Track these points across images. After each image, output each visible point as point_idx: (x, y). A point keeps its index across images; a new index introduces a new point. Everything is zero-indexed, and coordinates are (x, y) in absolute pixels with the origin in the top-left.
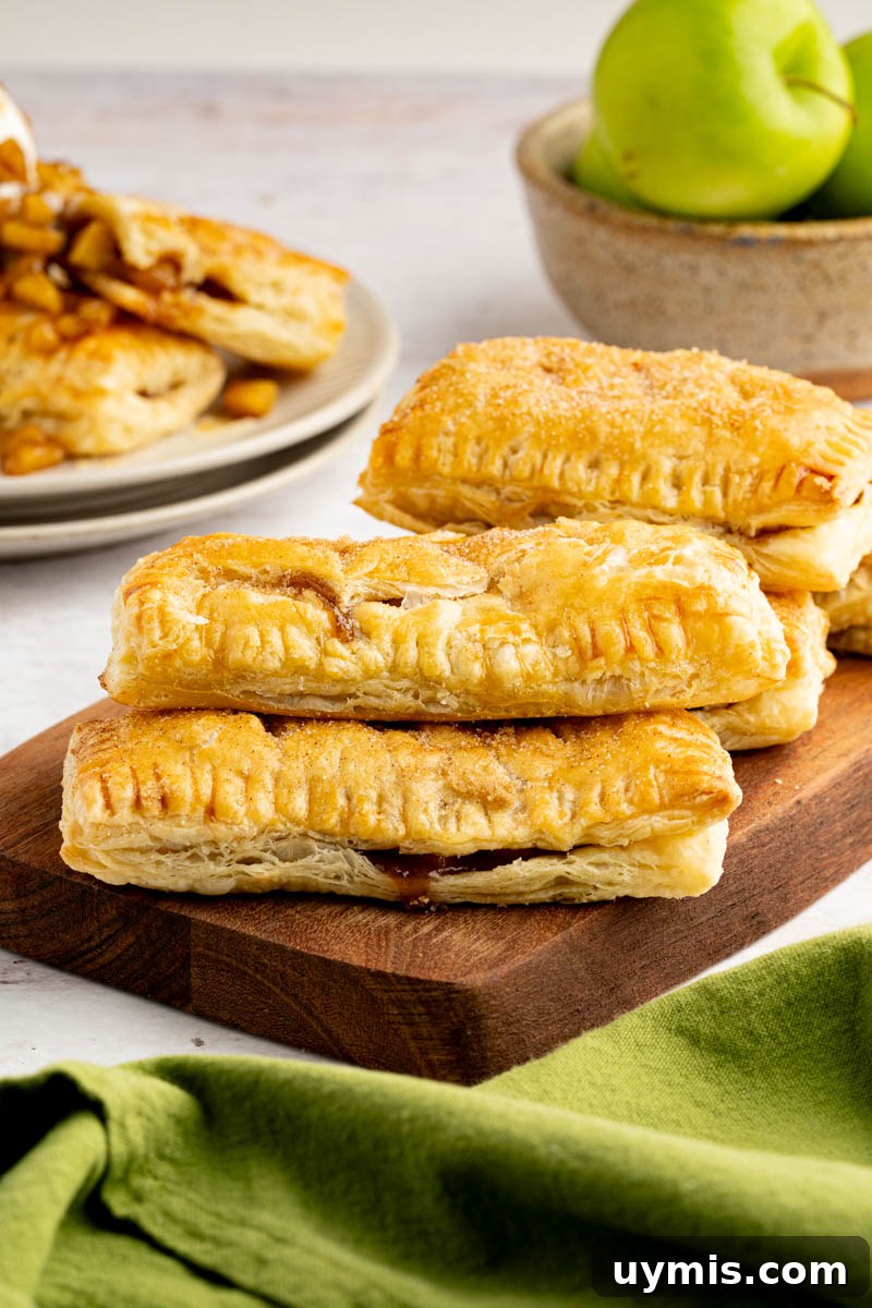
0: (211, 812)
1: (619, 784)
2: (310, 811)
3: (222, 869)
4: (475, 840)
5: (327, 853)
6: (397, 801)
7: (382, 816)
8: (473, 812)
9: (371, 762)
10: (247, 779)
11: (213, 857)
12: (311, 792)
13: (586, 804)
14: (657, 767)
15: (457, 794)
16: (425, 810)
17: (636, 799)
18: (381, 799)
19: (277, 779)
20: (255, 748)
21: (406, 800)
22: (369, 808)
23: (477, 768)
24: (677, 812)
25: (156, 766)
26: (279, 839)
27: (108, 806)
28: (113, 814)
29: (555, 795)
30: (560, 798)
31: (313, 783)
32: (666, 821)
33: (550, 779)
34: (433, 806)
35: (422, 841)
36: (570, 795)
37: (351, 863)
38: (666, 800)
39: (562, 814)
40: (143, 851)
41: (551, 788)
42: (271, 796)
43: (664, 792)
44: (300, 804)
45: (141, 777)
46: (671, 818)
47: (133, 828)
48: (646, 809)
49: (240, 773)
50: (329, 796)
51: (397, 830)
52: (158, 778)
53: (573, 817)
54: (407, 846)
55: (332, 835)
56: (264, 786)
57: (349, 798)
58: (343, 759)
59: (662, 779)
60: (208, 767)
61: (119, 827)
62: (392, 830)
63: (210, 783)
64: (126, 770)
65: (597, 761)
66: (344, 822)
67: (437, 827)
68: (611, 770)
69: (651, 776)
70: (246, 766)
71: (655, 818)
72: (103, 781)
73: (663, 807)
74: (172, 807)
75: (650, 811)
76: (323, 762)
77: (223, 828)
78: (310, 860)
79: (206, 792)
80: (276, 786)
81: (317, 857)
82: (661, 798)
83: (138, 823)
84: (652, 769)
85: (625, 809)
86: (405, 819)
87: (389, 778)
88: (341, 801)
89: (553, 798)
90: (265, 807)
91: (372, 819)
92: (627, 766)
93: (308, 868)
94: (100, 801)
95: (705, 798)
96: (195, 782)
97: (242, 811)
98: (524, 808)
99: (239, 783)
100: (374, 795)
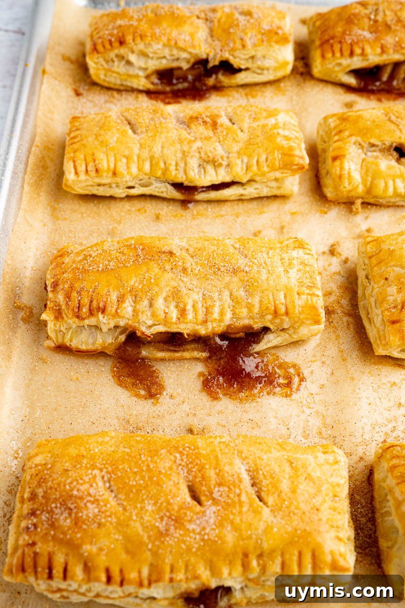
0: (114, 174)
1: (264, 157)
2: (151, 169)
3: (121, 191)
4: (211, 181)
5: (159, 185)
6: (182, 165)
7: (177, 172)
8: (210, 168)
9: (173, 148)
10: (127, 158)
11: (117, 186)
12: (151, 162)
13: (252, 166)
14: (278, 151)
15: (204, 161)
16: (193, 170)
17: (270, 165)
18: (177, 165)
19: (139, 157)
20: (130, 145)
21: (186, 164)
22: (172, 168)
23: (211, 149)
24: (285, 171)
25: (93, 154)
26: (141, 180)
27: (76, 173)
28: (78, 177)
29: (240, 160)
30: (242, 161)
31: (152, 158)
32: (281, 175)
33: (238, 153)
34: (196, 166)
35: (191, 182)
36: (246, 160)
37: (167, 188)
38: (281, 166)
39: (242, 169)
40: (92, 186)
41: (239, 158)
42: (136, 165)
43: (281, 163)
44: (147, 167)
45: (88, 160)
46: (283, 173)
47: (86, 180)
48: (273, 169)
49: (124, 156)
50: (158, 163)
51: (182, 178)
52: (94, 160)
53: (247, 170)
54: (186, 183)
55: (159, 178)
56: (133, 161)
57: (165, 164)
58: (162, 147)
59: (280, 156)
60: (112, 154)
61: (81, 181)
62: (181, 178)
63: (113, 161)
64: (82, 156)
65: (256, 146)
66: (164, 174)
67: (197, 176)
68: (261, 150)
69: (276, 156)
70: (126, 153)
71: (276, 173)
72: (74, 162)
73: (280, 168)
74: (100, 172)
75: (275, 170)
76: (155, 149)
77: (119, 179)
78: (152, 187)
79: (112, 165)
80: (138, 160)
81: (154, 186)
82: (279, 164)
83: (88, 179)
84: (276, 152)
85: (266, 169)
86: (185, 173)
87: (179, 155)
88: (162, 165)
89: (239, 162)
90: (134, 170)
91: (174, 173)
92: (267, 149)
93: (151, 190)
94: (73, 171)
95: (296, 167)
96: (108, 161)
97: (125, 172)
98: (228, 165)
99: (124, 160)
100: (174, 163)
